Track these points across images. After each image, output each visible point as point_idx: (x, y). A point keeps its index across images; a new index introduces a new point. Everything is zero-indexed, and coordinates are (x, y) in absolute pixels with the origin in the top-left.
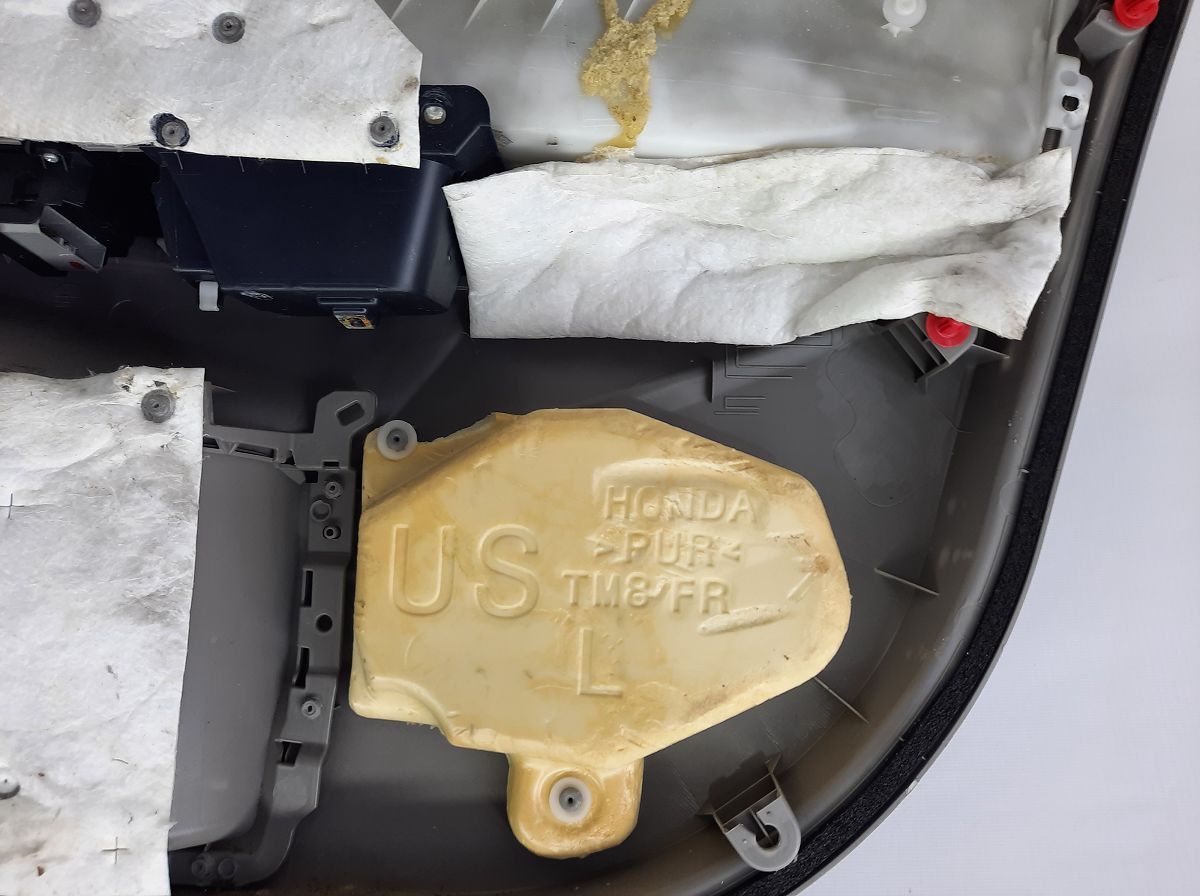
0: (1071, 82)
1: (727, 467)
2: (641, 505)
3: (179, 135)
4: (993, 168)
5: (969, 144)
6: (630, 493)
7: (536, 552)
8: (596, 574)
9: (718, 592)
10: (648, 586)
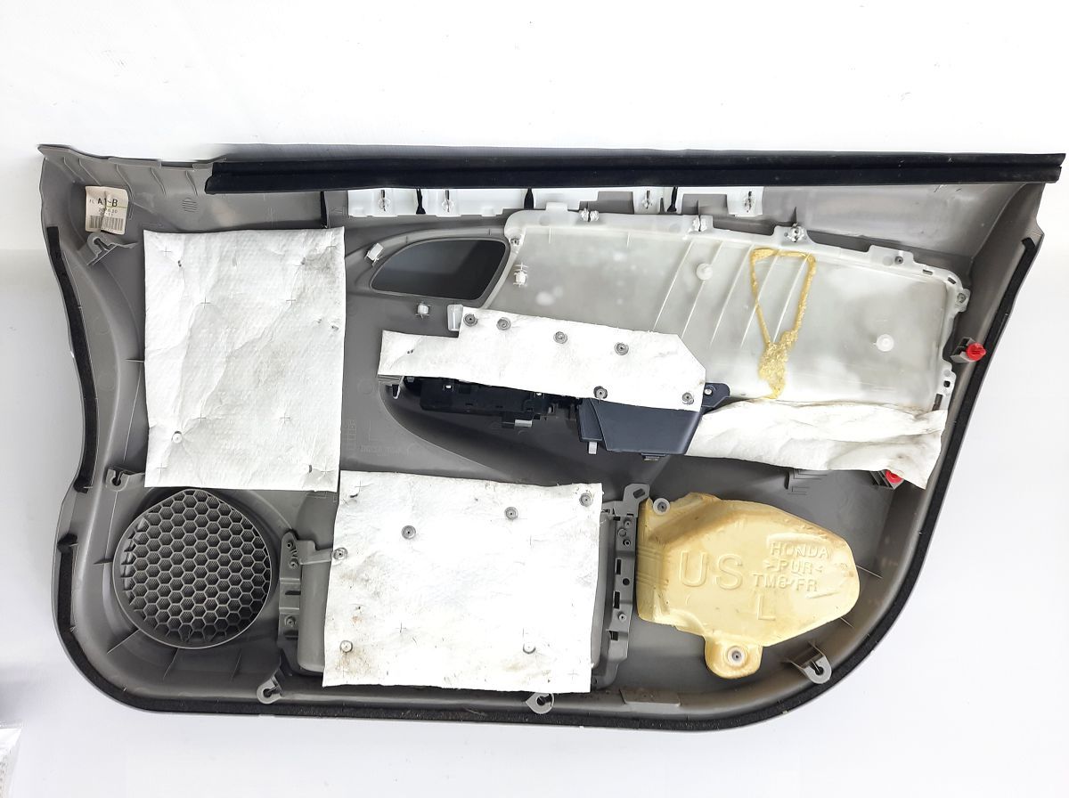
0: (947, 375)
1: (819, 537)
2: (786, 549)
3: (604, 395)
4: (916, 413)
5: (907, 401)
6: (782, 545)
7: (741, 565)
8: (766, 575)
9: (813, 583)
10: (787, 580)
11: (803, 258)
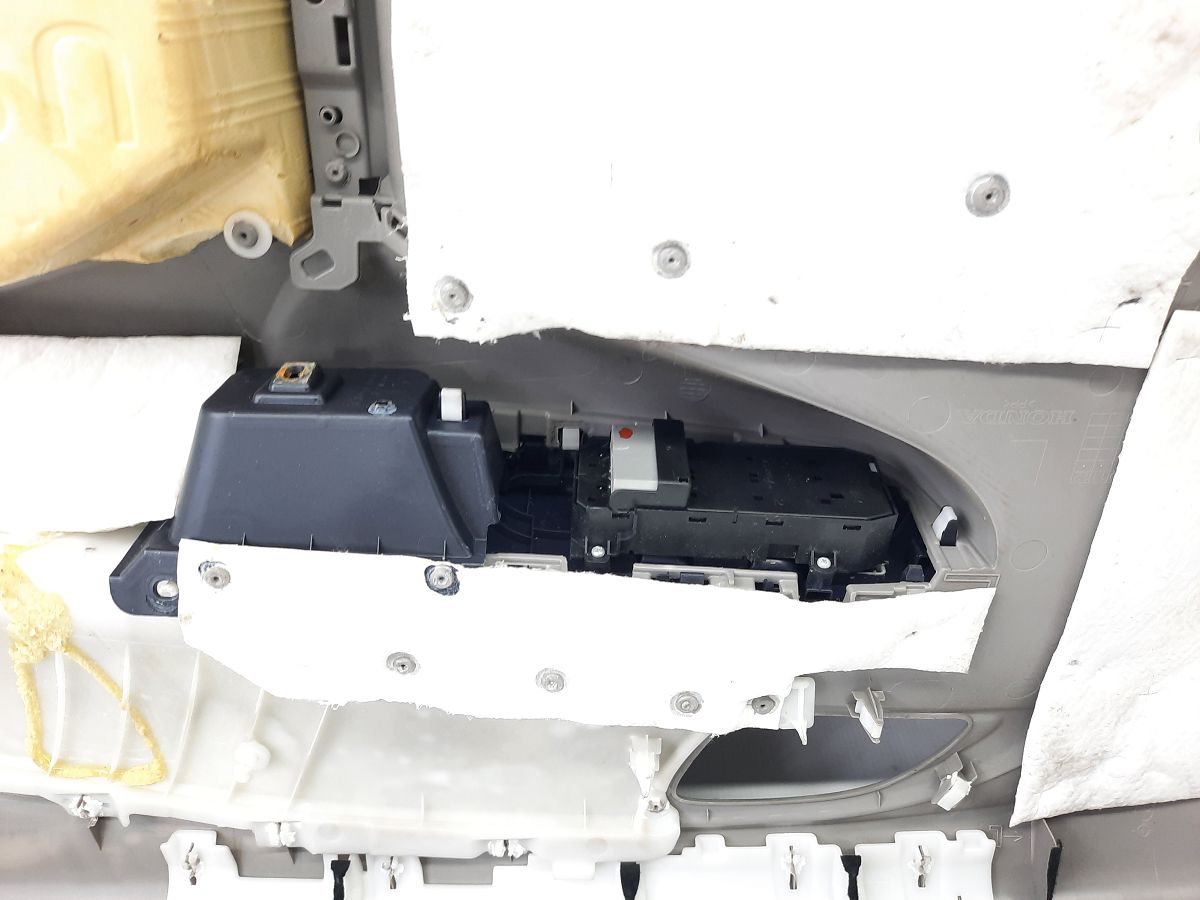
3: (434, 576)
11: (61, 763)
